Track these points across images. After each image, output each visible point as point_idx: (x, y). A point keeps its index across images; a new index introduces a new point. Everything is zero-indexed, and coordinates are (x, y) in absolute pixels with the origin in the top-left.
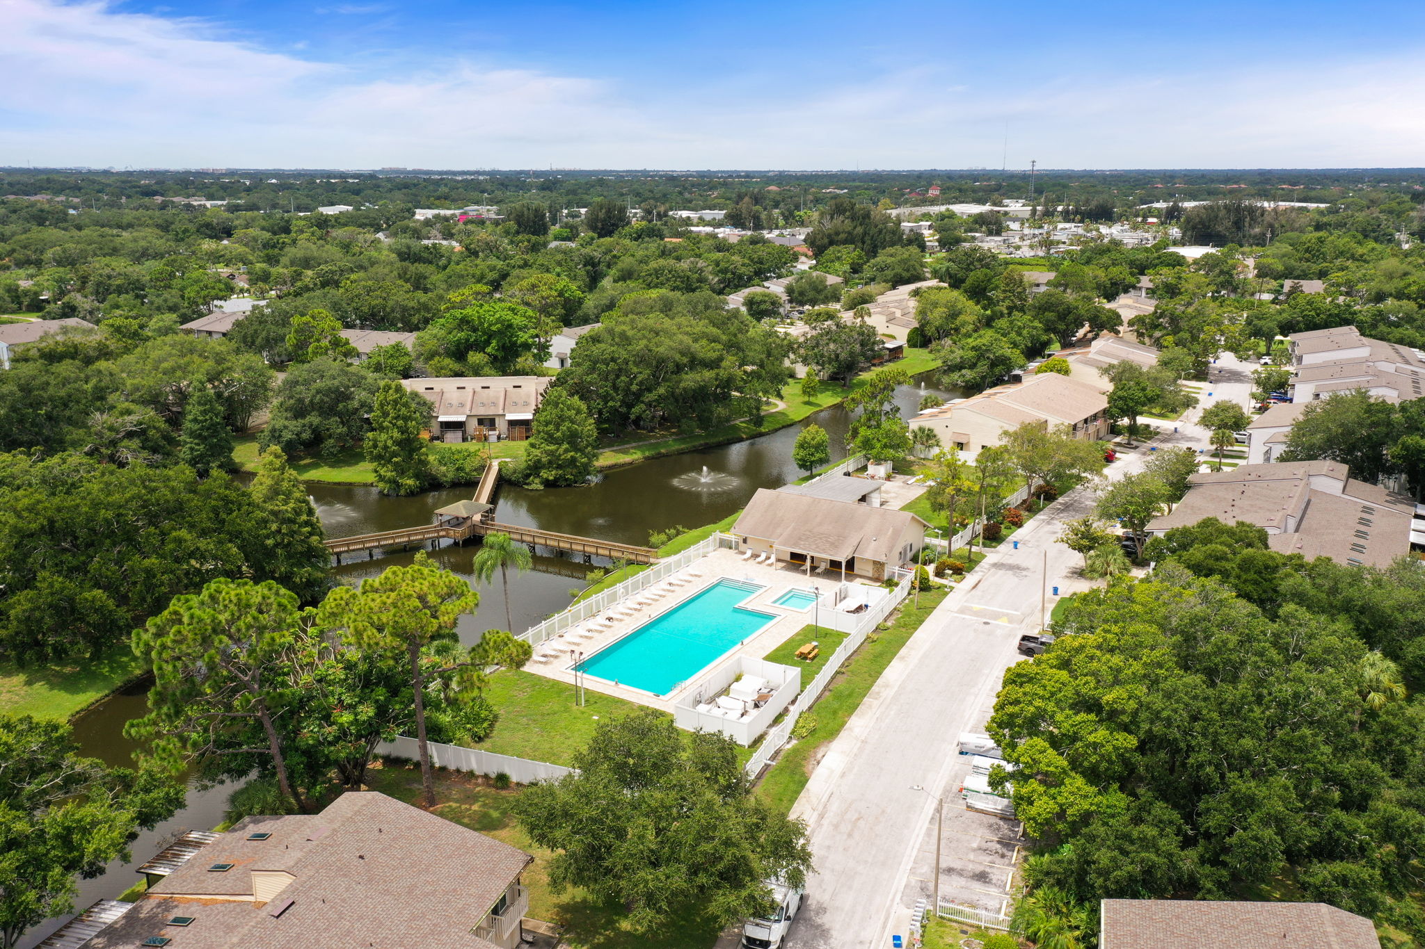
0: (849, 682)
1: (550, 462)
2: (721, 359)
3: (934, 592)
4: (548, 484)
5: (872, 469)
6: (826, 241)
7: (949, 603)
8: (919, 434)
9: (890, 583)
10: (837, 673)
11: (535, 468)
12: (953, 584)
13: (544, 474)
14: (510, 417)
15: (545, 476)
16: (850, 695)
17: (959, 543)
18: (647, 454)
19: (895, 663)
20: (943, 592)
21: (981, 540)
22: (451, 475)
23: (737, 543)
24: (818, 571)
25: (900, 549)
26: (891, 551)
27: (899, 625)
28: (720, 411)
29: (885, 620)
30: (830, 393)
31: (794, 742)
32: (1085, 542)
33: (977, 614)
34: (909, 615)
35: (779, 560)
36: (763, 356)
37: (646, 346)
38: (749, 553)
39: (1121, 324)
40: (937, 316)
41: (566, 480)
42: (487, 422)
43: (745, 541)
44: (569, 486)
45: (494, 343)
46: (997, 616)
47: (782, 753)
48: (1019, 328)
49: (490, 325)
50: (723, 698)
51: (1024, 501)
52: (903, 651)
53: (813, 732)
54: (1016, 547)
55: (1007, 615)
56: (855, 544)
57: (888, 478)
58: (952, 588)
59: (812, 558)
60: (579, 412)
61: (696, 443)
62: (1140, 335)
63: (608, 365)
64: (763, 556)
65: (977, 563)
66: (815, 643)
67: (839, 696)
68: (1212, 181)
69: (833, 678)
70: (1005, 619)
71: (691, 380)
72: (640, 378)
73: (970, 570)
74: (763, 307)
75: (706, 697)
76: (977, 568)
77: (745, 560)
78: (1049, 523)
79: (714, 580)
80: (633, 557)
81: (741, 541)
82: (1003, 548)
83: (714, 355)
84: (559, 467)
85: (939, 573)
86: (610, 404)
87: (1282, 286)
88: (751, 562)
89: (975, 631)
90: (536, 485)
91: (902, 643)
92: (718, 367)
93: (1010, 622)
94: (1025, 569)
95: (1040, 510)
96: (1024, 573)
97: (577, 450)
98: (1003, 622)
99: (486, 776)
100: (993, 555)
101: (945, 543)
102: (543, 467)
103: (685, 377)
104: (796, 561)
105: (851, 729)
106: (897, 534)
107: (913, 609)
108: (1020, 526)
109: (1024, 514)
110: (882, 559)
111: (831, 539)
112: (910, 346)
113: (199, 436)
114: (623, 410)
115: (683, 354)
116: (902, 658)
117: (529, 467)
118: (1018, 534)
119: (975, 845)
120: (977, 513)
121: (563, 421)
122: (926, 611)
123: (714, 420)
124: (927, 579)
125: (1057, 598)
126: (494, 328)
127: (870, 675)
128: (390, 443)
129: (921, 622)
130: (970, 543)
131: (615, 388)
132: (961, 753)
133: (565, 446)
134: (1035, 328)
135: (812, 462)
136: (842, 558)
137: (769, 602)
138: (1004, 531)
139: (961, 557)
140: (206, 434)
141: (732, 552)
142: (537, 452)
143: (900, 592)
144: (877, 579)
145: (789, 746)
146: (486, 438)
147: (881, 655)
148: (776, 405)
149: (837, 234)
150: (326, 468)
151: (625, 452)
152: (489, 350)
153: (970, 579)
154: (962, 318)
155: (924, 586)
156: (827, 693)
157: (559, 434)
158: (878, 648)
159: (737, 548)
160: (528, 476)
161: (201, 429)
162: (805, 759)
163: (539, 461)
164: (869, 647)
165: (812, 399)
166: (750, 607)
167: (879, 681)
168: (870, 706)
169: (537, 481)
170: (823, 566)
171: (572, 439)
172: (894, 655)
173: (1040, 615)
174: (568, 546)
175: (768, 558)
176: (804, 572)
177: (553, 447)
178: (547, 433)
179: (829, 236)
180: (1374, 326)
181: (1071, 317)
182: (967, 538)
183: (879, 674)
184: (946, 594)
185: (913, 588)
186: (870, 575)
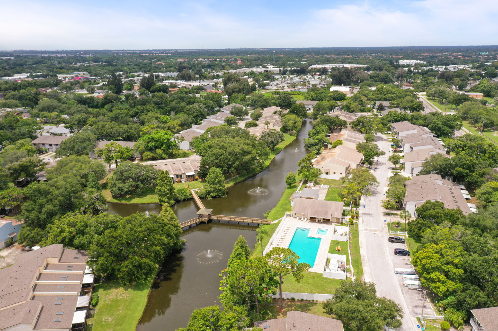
0: (354, 257)
1: (214, 191)
3: (355, 224)
4: (213, 197)
6: (232, 91)
7: (361, 228)
9: (343, 224)
11: (209, 193)
13: (212, 194)
14: (188, 174)
16: (358, 261)
18: (234, 183)
19: (361, 249)
21: (354, 206)
22: (183, 198)
23: (293, 215)
24: (321, 222)
27: (354, 237)
31: (355, 277)
32: (389, 206)
33: (370, 230)
34: (354, 233)
35: (308, 219)
38: (298, 218)
39: (347, 125)
40: (290, 123)
41: (219, 195)
42: (179, 176)
44: (220, 197)
45: (164, 146)
46: (375, 231)
52: (360, 245)
53: (357, 273)
54: (364, 207)
55: (377, 230)
56: (331, 213)
57: (315, 186)
58: (358, 222)
59: (318, 218)
62: (353, 127)
65: (358, 214)
66: (339, 246)
67: (355, 261)
68: (322, 54)
73: (358, 216)
74: (232, 122)
76: (360, 216)
77: (298, 220)
78: (366, 198)
79: (295, 228)
80: (265, 222)
81: (294, 214)
82: (361, 208)
84: (217, 192)
85: (353, 218)
87: (375, 103)
88: (300, 220)
89: (373, 236)
90: (209, 198)
91: (358, 242)
93: (380, 232)
94: (372, 214)
96: (372, 216)
98: (378, 232)
99: (288, 299)
100: (360, 211)
104: (313, 219)
106: (341, 209)
107: (354, 231)
108: (360, 200)
110: (340, 217)
111: (324, 212)
116: (362, 247)
117: (207, 193)
118: (362, 202)
119: (417, 299)
122: (357, 231)
125: (386, 223)
126: (164, 141)
127: (358, 254)
128: (166, 190)
129: (358, 235)
132: (396, 274)
133: (218, 185)
135: (292, 183)
136: (326, 218)
141: (292, 218)
142: (209, 188)
144: (339, 223)
146: (181, 182)
147: (356, 247)
149: (235, 88)
150: (137, 198)
151: (230, 183)
152: (162, 148)
153: (360, 219)
154: (298, 123)
156: (352, 261)
158: (354, 245)
159: (292, 216)
160: (206, 195)
163: (210, 191)
166: (312, 236)
167: (361, 255)
169: (209, 196)
170: (322, 220)
174: (242, 221)
175: (304, 219)
176: (318, 223)
177: (214, 186)
179: (232, 89)
180: (412, 120)
181: (334, 124)
183: (360, 253)
184: (358, 224)
185: (350, 224)
186: (335, 221)
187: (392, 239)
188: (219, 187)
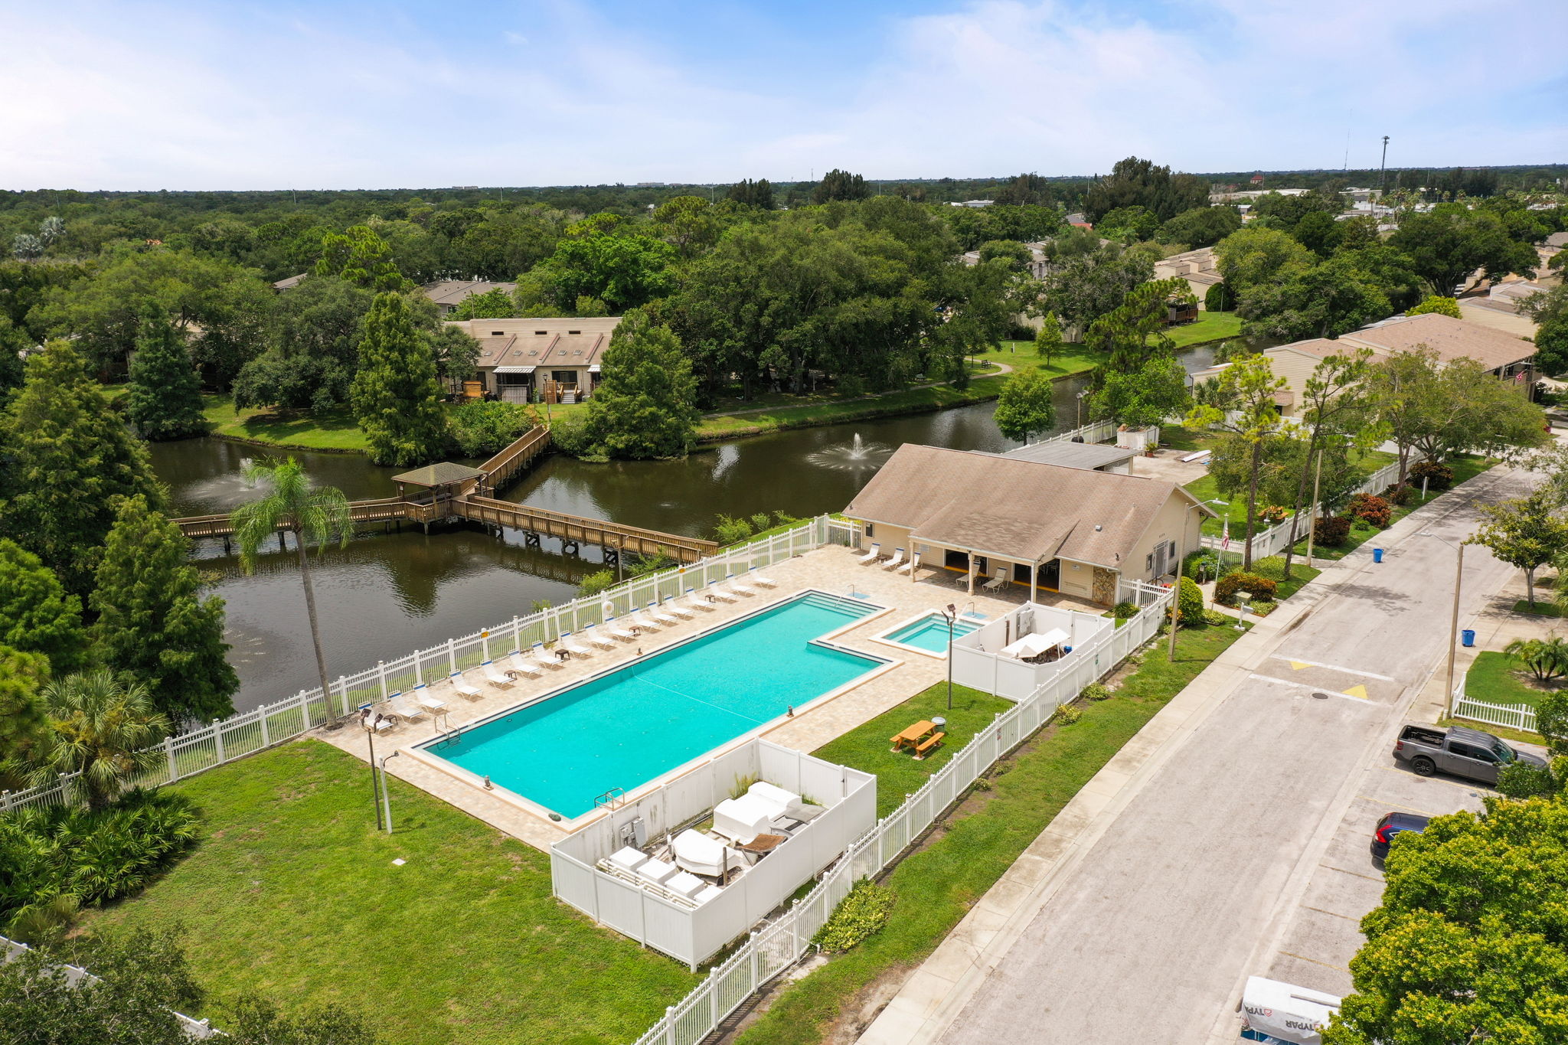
0: (993, 812)
1: (620, 422)
2: (901, 283)
3: (1212, 631)
4: (616, 455)
5: (1123, 437)
7: (1241, 652)
8: (1208, 389)
9: (1124, 611)
10: (975, 787)
11: (597, 431)
12: (1250, 618)
13: (611, 440)
14: (596, 368)
15: (612, 442)
16: (988, 844)
17: (1266, 548)
18: (785, 421)
19: (1110, 773)
20: (1230, 632)
21: (1310, 546)
23: (857, 537)
24: (990, 585)
25: (1150, 551)
26: (1127, 550)
27: (1129, 692)
28: (901, 361)
29: (1103, 680)
30: (1083, 357)
31: (820, 961)
32: (1532, 544)
33: (1299, 676)
34: (1155, 672)
35: (923, 566)
36: (972, 284)
37: (784, 258)
38: (874, 553)
39: (1538, 264)
40: (1249, 263)
41: (645, 449)
42: (566, 377)
43: (870, 531)
44: (650, 458)
45: (612, 284)
46: (1344, 683)
47: (777, 994)
48: (1377, 263)
49: (607, 260)
50: (690, 834)
51: (1392, 488)
52: (1131, 747)
53: (872, 936)
54: (1378, 560)
55: (1364, 681)
56: (1061, 535)
57: (1150, 452)
58: (1249, 626)
59: (983, 562)
60: (668, 347)
61: (864, 411)
63: (726, 286)
64: (897, 557)
65: (1301, 583)
66: (938, 720)
67: (964, 845)
69: (961, 800)
70: (1361, 690)
71: (851, 311)
72: (774, 306)
73: (1287, 594)
74: (1005, 260)
75: (650, 830)
76: (1301, 593)
77: (867, 563)
78: (1439, 524)
79: (793, 595)
80: (674, 554)
81: (863, 533)
82: (1351, 560)
83: (891, 277)
84: (634, 429)
85: (1225, 597)
86: (728, 343)
88: (877, 567)
89: (1295, 710)
90: (600, 456)
91: (1131, 727)
92: (897, 294)
93: (1371, 695)
94: (1398, 597)
95: (1424, 503)
96: (1398, 603)
97: (660, 404)
98: (1357, 695)
100: (1331, 573)
101: (1237, 547)
102: (610, 429)
103: (844, 305)
104: (952, 567)
105: (970, 935)
106: (1142, 518)
107: (1165, 662)
108: (1384, 526)
109: (1394, 508)
110: (1111, 564)
111: (1017, 527)
112: (1209, 309)
113: (150, 382)
114: (749, 354)
115: (841, 272)
116: (1127, 762)
117: (590, 430)
118: (1381, 539)
120: (1301, 499)
121: (641, 359)
122: (1190, 667)
123: (890, 375)
124: (1199, 605)
125: (1474, 653)
126: (611, 264)
127: (1048, 798)
128: (380, 386)
129: (1179, 687)
130: (1288, 551)
131: (739, 322)
132: (1248, 1034)
133: (642, 397)
134: (1401, 265)
135: (1025, 426)
136: (1032, 560)
137: (878, 637)
138: (1353, 533)
139: (1269, 571)
140: (155, 378)
141: (850, 551)
142: (602, 407)
143: (1141, 628)
144: (1099, 603)
145: (801, 974)
146: (560, 399)
147: (1080, 752)
148: (998, 369)
149: (1122, 194)
150: (319, 431)
151: (752, 418)
152: (605, 294)
153: (1287, 611)
155: (1190, 618)
156: (938, 836)
157: (633, 379)
158: (1077, 736)
159: (857, 545)
160: (589, 443)
161: (151, 371)
162: (828, 1016)
163: (605, 420)
164: (1058, 733)
165: (1054, 362)
166: (837, 644)
167: (1067, 813)
168: (1031, 876)
169: (602, 450)
170: (999, 577)
171: (657, 387)
172: (1110, 753)
173: (1442, 685)
175: (904, 561)
176: (964, 587)
177: (624, 399)
178: (616, 377)
179: (1112, 197)
181: (1458, 252)
182: (1284, 541)
183: (1069, 794)
184: (1236, 636)
185: (1168, 620)
186: (1088, 594)
187: (1426, 749)
188: (643, 405)
